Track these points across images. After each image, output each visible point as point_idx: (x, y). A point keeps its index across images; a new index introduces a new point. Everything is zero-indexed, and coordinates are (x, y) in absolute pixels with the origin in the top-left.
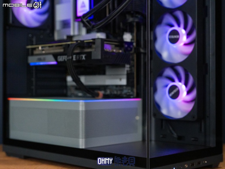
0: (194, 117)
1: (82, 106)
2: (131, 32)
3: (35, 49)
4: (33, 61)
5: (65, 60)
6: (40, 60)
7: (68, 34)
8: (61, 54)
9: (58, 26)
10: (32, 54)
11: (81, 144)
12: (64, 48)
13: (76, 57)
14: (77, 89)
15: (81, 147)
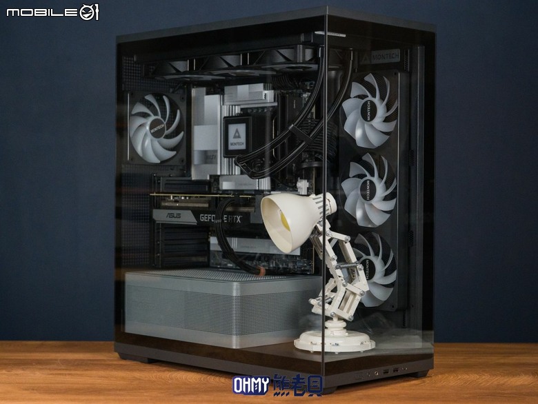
0: (393, 307)
1: (237, 289)
2: (308, 178)
3: (164, 199)
4: (160, 216)
5: (210, 220)
6: (171, 216)
7: (213, 173)
8: (204, 211)
9: (196, 159)
10: (159, 207)
11: (235, 343)
12: (209, 202)
13: (227, 218)
14: (224, 257)
15: (234, 347)
